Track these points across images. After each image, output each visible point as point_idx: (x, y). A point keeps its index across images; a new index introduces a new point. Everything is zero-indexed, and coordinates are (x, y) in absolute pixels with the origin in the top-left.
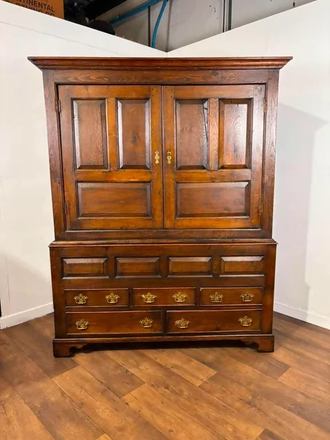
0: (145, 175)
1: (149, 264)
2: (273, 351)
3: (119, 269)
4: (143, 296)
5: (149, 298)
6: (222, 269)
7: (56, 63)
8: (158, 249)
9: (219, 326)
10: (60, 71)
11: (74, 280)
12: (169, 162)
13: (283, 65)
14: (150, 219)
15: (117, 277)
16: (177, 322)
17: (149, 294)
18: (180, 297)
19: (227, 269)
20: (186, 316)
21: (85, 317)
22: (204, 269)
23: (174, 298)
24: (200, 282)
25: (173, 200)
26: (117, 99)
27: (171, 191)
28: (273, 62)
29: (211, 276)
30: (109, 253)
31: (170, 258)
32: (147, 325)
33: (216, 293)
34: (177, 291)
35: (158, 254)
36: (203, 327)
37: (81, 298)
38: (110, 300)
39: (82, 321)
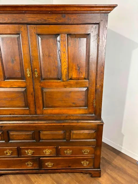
0: (22, 83)
1: (28, 135)
2: (100, 177)
3: (11, 137)
4: (26, 151)
5: (30, 152)
6: (72, 136)
9: (70, 165)
12: (37, 76)
13: (111, 10)
14: (28, 110)
15: (10, 141)
16: (46, 164)
17: (29, 150)
18: (48, 152)
19: (74, 137)
22: (61, 137)
23: (43, 152)
24: (59, 144)
25: (40, 98)
27: (40, 93)
28: (103, 9)
29: (65, 141)
30: (3, 129)
31: (41, 132)
32: (29, 165)
33: (68, 150)
34: (45, 149)
35: (32, 129)
36: (61, 165)
38: (7, 154)
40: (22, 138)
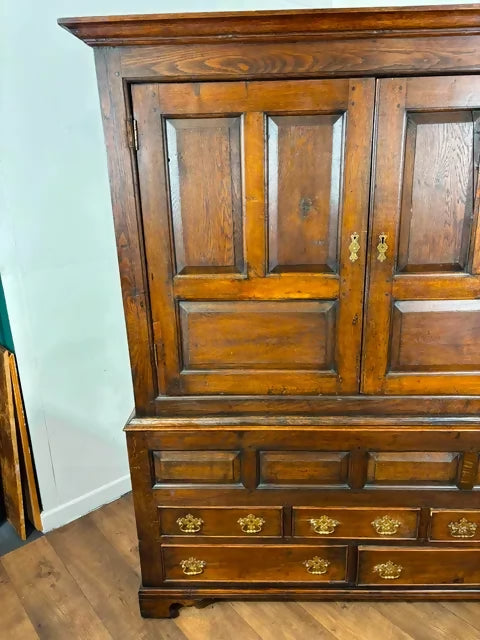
0: (326, 284)
1: (326, 465)
3: (265, 471)
4: (312, 521)
5: (323, 526)
7: (126, 30)
8: (347, 436)
9: (461, 575)
10: (135, 51)
11: (176, 490)
12: (382, 258)
14: (332, 376)
15: (261, 486)
16: (378, 568)
17: (324, 518)
18: (387, 526)
20: (397, 558)
21: (198, 554)
22: (441, 475)
23: (373, 528)
24: (432, 499)
25: (383, 336)
26: (268, 115)
27: (381, 319)
29: (455, 487)
31: (371, 454)
32: (317, 570)
33: (464, 520)
34: (381, 514)
35: (346, 445)
36: (427, 576)
37: (190, 521)
38: (246, 528)
39: (192, 559)
40: (305, 476)
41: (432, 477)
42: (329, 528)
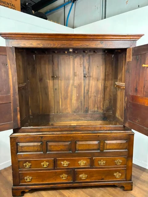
1: (65, 145)
2: (132, 190)
3: (49, 148)
4: (62, 162)
5: (65, 164)
6: (105, 146)
7: (13, 36)
8: (70, 137)
9: (103, 177)
10: (15, 40)
11: (24, 154)
13: (139, 39)
15: (48, 152)
16: (81, 176)
17: (65, 161)
18: (82, 163)
19: (108, 147)
20: (86, 173)
21: (30, 175)
22: (95, 147)
23: (79, 164)
24: (93, 155)
28: (133, 37)
29: (99, 151)
30: (43, 140)
31: (77, 142)
32: (64, 178)
33: (102, 160)
34: (80, 160)
35: (70, 140)
36: (94, 178)
37: (27, 164)
38: (43, 165)
39: (28, 176)
40: (60, 149)
41: (93, 148)
42: (67, 165)
